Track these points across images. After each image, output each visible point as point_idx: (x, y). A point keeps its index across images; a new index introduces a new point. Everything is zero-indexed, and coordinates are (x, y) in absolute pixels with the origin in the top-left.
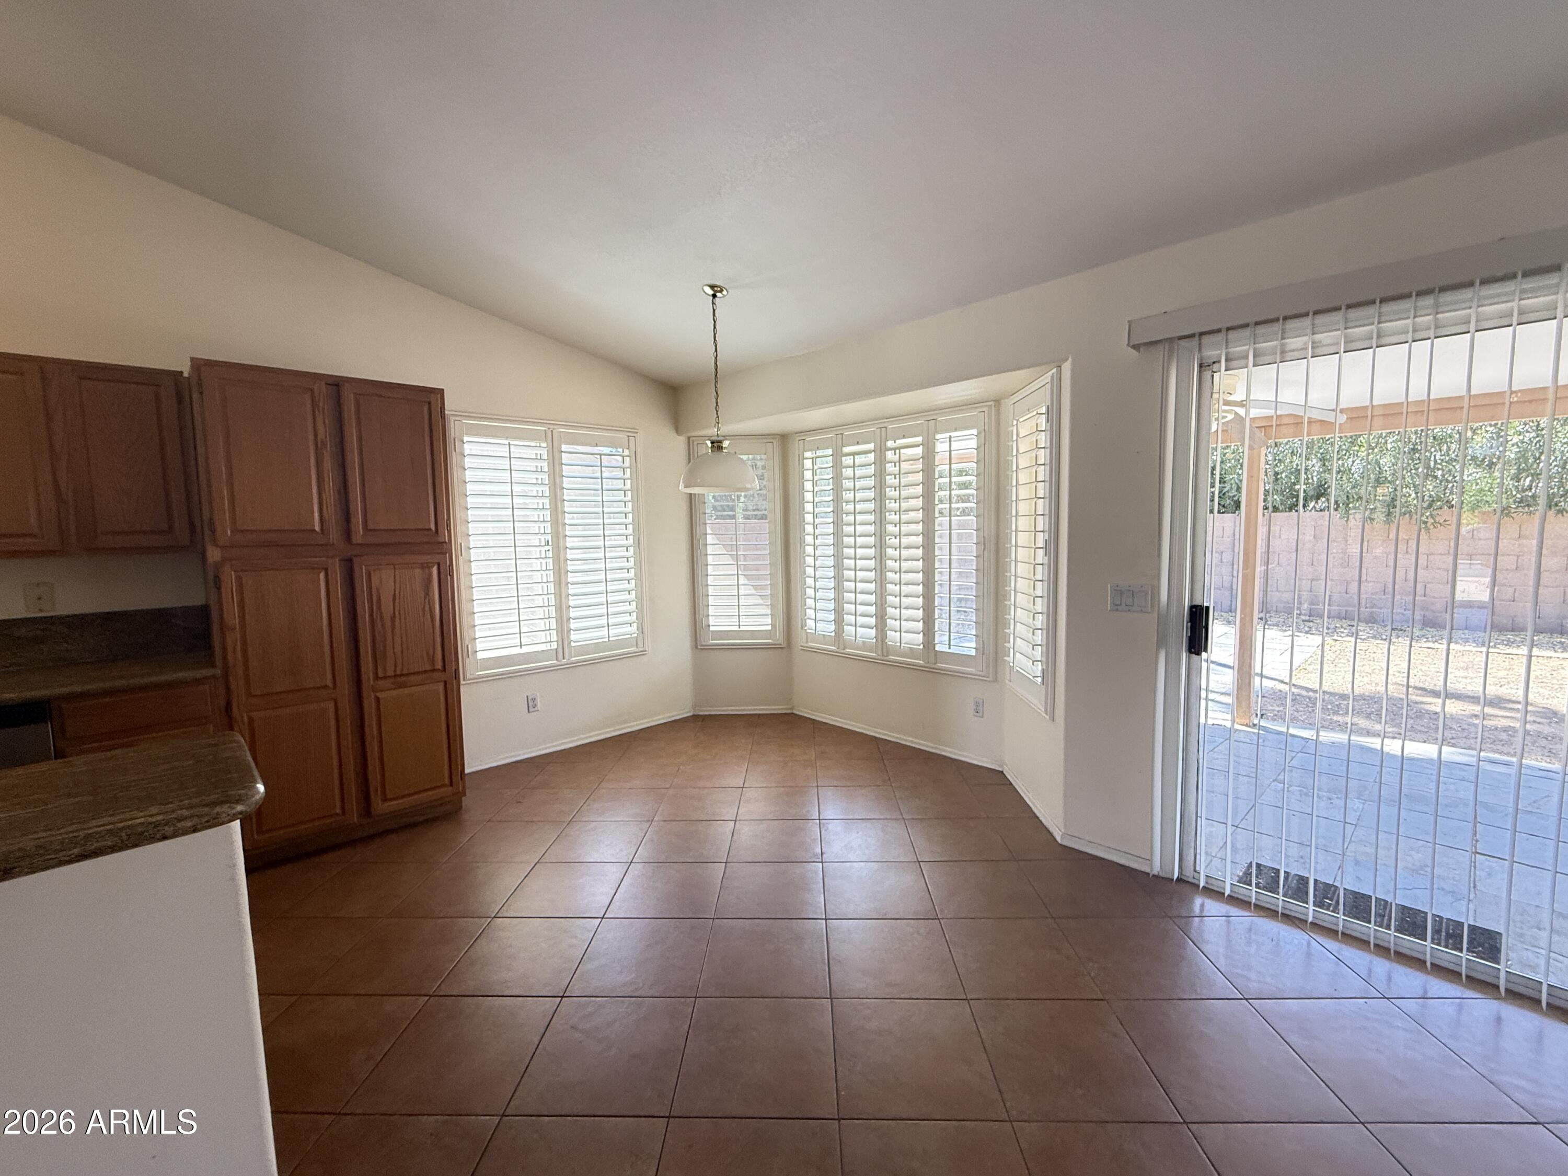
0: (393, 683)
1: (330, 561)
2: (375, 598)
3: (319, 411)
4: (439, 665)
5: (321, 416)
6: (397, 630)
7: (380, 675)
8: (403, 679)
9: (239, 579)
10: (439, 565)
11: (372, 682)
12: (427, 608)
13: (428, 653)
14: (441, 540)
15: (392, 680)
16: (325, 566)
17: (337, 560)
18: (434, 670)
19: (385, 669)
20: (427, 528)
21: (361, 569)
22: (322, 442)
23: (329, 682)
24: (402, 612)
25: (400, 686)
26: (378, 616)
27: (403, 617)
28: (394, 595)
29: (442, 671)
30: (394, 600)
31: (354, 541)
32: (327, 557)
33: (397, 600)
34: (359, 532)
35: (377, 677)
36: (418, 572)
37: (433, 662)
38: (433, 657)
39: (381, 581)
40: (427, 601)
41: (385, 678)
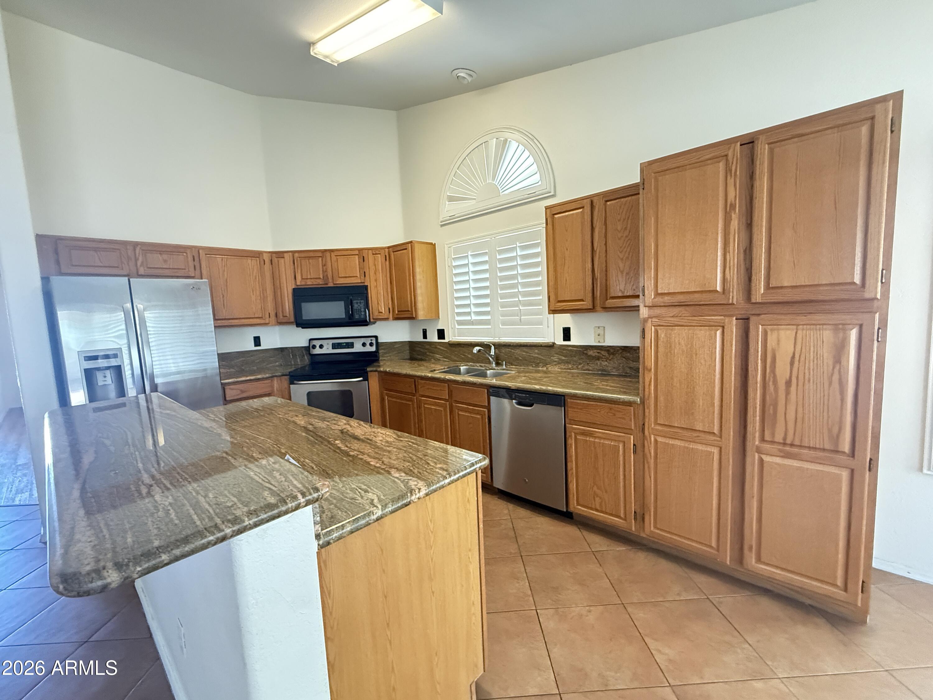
0: (780, 450)
1: (727, 320)
2: (769, 361)
3: (731, 175)
4: (846, 447)
5: (733, 180)
6: (793, 396)
7: (767, 437)
8: (795, 450)
9: (656, 332)
10: (861, 326)
11: (757, 443)
12: (836, 377)
13: (830, 431)
14: (867, 295)
15: (780, 447)
16: (722, 324)
17: (734, 318)
18: (837, 452)
19: (773, 434)
20: (849, 281)
21: (758, 328)
22: (731, 205)
23: (716, 430)
24: (801, 377)
25: (788, 456)
26: (772, 379)
27: (801, 384)
28: (793, 357)
29: (848, 456)
30: (792, 363)
31: (753, 300)
32: (724, 316)
33: (796, 363)
34: (760, 289)
35: (763, 440)
36: (827, 335)
37: (836, 439)
38: (838, 436)
39: (779, 341)
40: (836, 370)
41: (773, 442)
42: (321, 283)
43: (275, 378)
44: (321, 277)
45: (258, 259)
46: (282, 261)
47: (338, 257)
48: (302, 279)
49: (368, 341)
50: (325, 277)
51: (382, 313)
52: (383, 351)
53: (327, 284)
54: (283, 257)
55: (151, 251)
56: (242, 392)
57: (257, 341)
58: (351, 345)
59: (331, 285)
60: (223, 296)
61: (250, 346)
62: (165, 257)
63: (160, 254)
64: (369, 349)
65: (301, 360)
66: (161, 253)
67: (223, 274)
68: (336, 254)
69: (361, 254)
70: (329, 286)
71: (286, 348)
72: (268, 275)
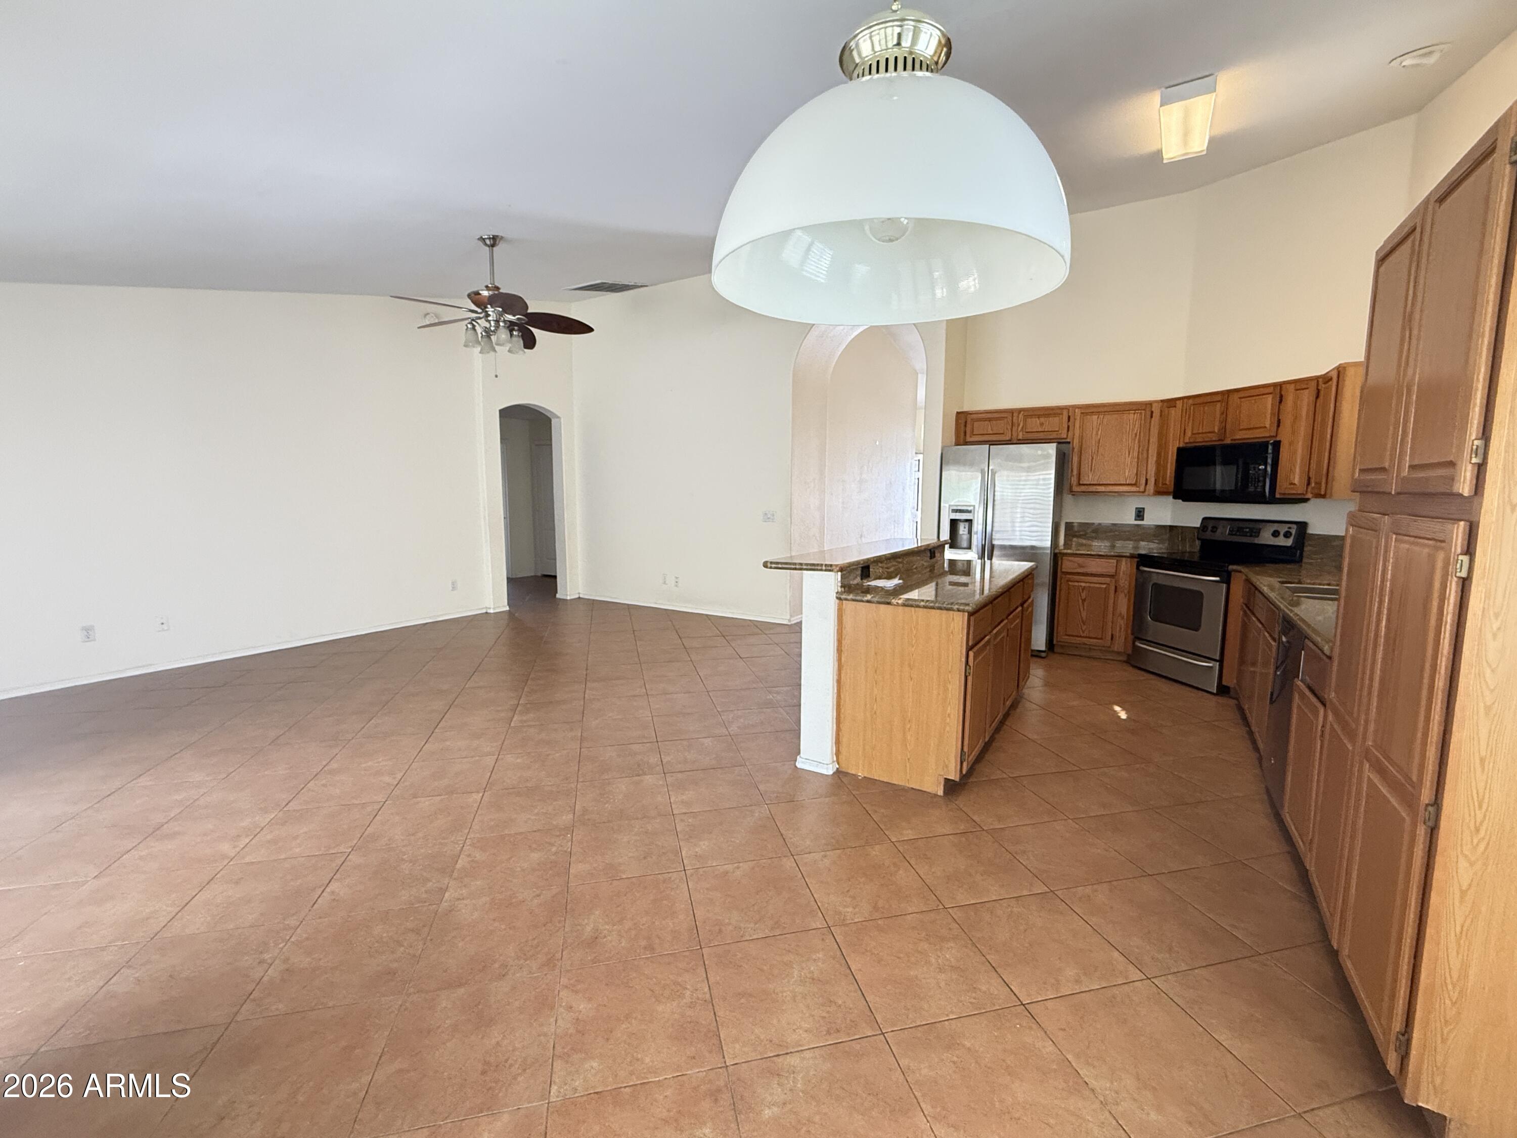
42: (1214, 439)
43: (1124, 559)
44: (1216, 431)
45: (1143, 412)
46: (1173, 411)
47: (1243, 400)
48: (1193, 434)
49: (1283, 529)
50: (1224, 429)
51: (1295, 484)
52: (1309, 548)
53: (1222, 440)
54: (1175, 407)
55: (1031, 416)
56: (1080, 566)
57: (1140, 514)
58: (1257, 533)
59: (1228, 441)
60: (1093, 458)
61: (1129, 518)
62: (1042, 420)
63: (1039, 418)
64: (1282, 541)
65: (1191, 546)
66: (1039, 416)
67: (1097, 434)
68: (1242, 394)
69: (1278, 390)
70: (1225, 442)
71: (1176, 527)
72: (1155, 431)
